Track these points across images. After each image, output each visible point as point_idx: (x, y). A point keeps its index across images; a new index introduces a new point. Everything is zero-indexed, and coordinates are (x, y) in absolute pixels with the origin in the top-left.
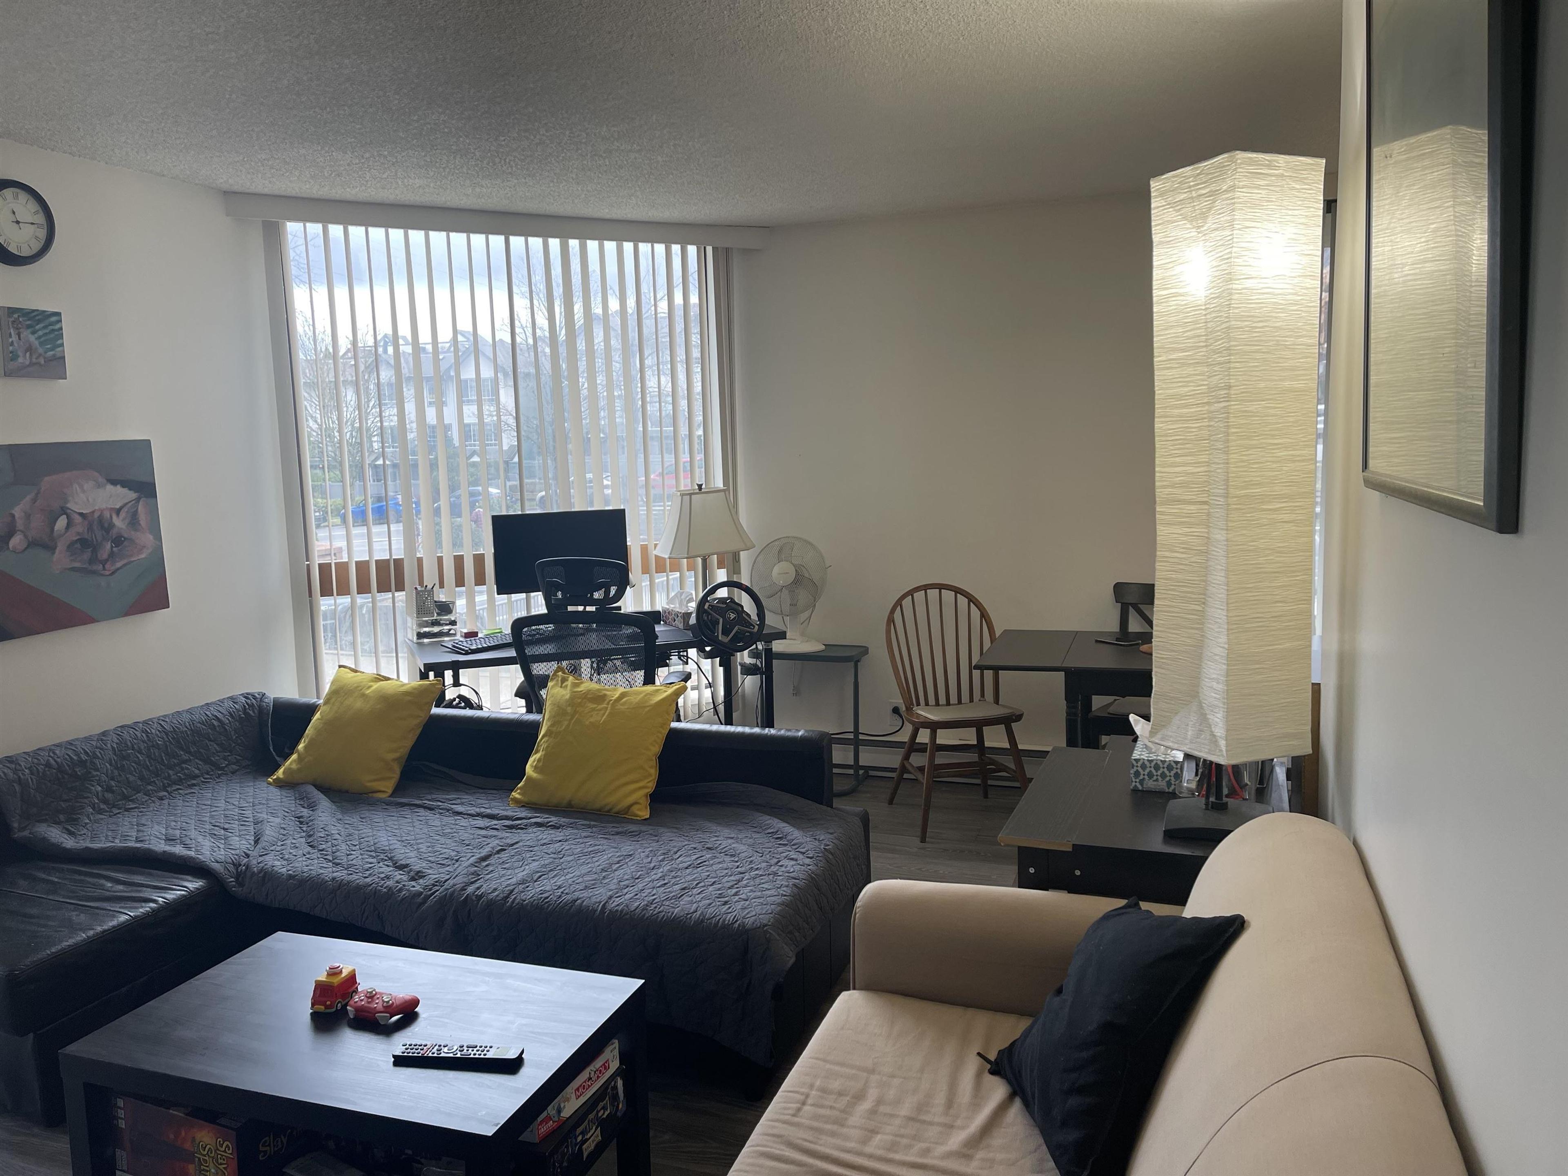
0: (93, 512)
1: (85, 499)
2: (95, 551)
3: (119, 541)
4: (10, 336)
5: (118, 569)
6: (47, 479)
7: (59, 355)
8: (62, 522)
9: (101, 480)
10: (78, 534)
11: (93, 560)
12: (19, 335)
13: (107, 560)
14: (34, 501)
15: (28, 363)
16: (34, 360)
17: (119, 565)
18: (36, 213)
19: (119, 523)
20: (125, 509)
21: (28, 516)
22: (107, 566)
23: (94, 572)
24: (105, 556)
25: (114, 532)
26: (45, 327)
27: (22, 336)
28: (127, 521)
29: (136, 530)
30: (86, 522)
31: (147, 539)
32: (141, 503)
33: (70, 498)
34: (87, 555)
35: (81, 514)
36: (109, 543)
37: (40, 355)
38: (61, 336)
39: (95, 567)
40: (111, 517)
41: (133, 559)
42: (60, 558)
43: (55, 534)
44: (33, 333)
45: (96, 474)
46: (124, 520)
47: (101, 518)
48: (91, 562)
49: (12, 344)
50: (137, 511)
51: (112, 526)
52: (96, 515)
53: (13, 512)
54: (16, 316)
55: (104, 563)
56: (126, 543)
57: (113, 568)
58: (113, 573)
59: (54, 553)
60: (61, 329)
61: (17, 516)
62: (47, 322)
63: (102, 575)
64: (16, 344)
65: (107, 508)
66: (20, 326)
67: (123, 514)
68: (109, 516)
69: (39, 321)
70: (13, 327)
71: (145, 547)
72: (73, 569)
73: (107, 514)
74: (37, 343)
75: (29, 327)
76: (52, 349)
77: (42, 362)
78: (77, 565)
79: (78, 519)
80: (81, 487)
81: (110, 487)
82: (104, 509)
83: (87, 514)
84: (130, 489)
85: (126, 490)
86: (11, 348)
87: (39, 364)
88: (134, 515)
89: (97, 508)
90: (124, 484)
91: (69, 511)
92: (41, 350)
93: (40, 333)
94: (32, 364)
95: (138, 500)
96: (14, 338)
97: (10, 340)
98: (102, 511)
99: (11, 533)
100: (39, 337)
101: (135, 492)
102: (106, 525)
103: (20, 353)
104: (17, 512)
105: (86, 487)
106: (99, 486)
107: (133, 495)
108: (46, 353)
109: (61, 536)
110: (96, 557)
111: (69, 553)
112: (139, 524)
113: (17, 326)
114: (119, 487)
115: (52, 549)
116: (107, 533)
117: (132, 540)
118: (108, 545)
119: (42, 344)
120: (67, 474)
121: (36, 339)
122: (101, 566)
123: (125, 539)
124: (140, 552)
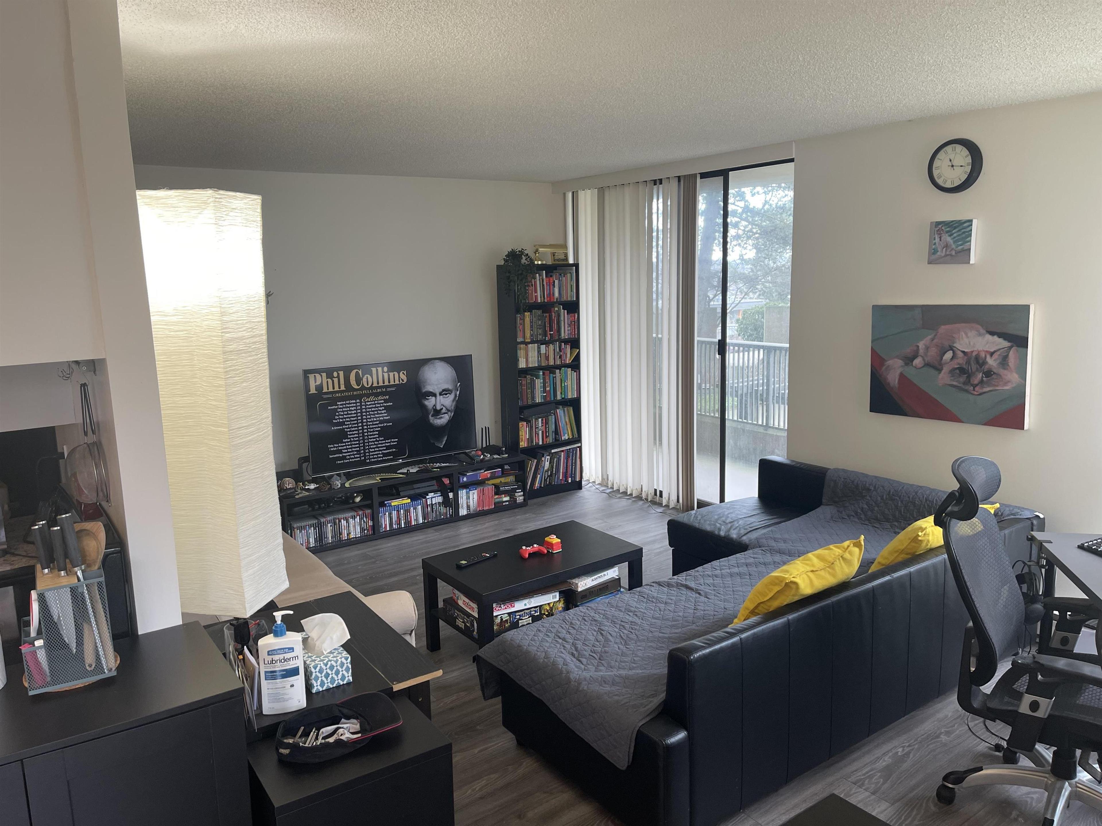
0: (972, 352)
1: (968, 343)
2: (969, 377)
3: (989, 374)
4: (935, 239)
5: (984, 393)
6: (943, 327)
7: (966, 248)
8: (949, 355)
9: (983, 331)
10: (959, 364)
11: (968, 382)
12: (940, 238)
13: (977, 385)
14: (933, 340)
15: (943, 254)
16: (948, 253)
18: (966, 157)
19: (992, 362)
22: (977, 389)
23: (967, 391)
24: (976, 382)
25: (986, 368)
26: (959, 231)
27: (942, 238)
29: (1004, 369)
30: (966, 358)
32: (1012, 349)
33: (957, 341)
35: (963, 352)
36: (981, 374)
37: (953, 249)
38: (970, 235)
39: (967, 387)
40: (986, 356)
41: (997, 388)
42: (944, 377)
43: (943, 361)
44: (950, 236)
45: (980, 327)
46: (995, 360)
47: (977, 357)
48: (964, 383)
49: (935, 244)
50: (1008, 355)
51: (985, 363)
52: (974, 354)
54: (940, 226)
56: (994, 376)
57: (981, 391)
58: (980, 394)
59: (940, 373)
60: (971, 230)
61: (920, 347)
62: (961, 227)
63: (972, 394)
64: (937, 244)
65: (984, 351)
66: (942, 232)
67: (995, 356)
68: (984, 356)
69: (955, 228)
70: (937, 233)
71: (1009, 382)
73: (983, 355)
74: (951, 242)
75: (947, 232)
76: (961, 245)
77: (953, 253)
78: (955, 383)
79: (960, 354)
80: (966, 334)
81: (988, 337)
82: (981, 351)
83: (967, 352)
85: (1001, 340)
86: (934, 246)
87: (951, 255)
88: (1005, 358)
89: (975, 349)
91: (954, 349)
92: (954, 246)
93: (955, 235)
94: (946, 255)
95: (1010, 348)
96: (937, 240)
97: (934, 241)
98: (979, 352)
99: (915, 357)
100: (955, 238)
101: (1009, 342)
102: (981, 362)
103: (939, 250)
104: (921, 345)
105: (970, 334)
106: (980, 335)
107: (1006, 344)
108: (957, 247)
109: (946, 363)
110: (970, 381)
111: (950, 375)
112: (1008, 365)
113: (940, 233)
114: (996, 338)
115: (939, 370)
116: (981, 367)
117: (1000, 376)
118: (980, 375)
119: (954, 242)
120: (957, 325)
121: (952, 239)
122: (972, 388)
123: (994, 373)
124: (1006, 383)
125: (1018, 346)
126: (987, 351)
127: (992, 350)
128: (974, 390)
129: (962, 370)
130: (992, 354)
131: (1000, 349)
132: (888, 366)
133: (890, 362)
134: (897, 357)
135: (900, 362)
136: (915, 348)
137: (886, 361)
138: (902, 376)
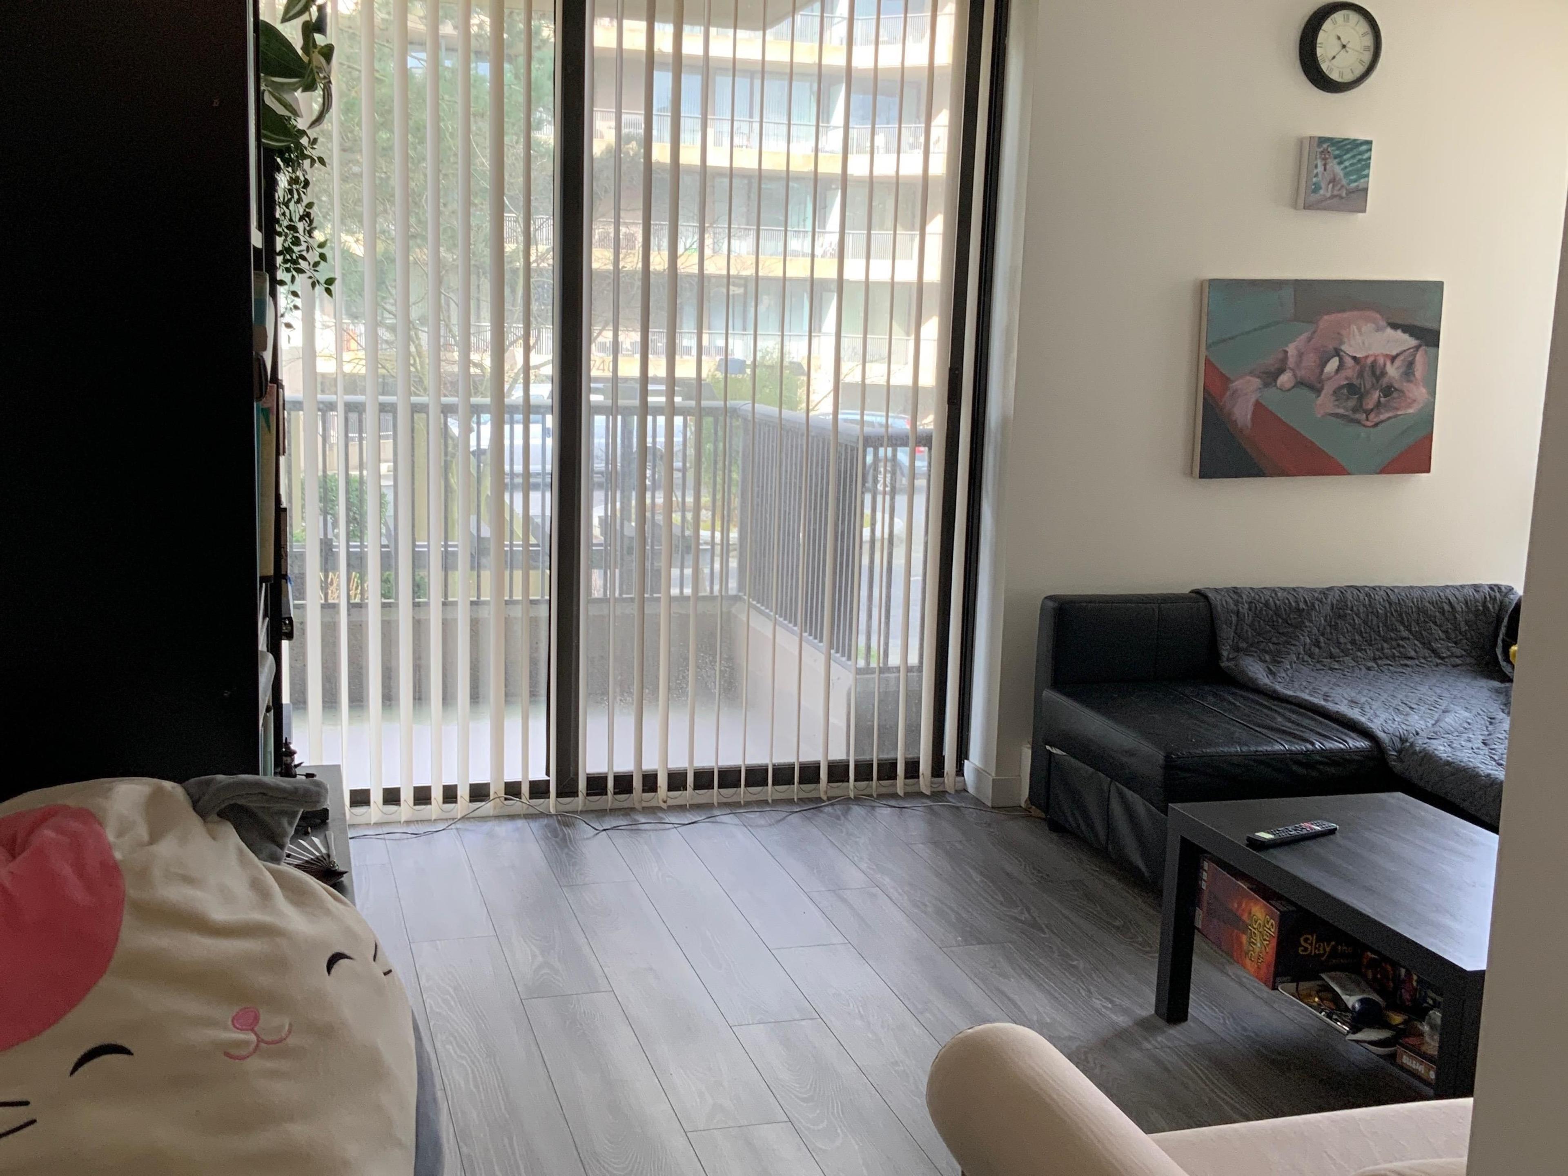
0: (1367, 357)
1: (1361, 342)
2: (1361, 399)
3: (1388, 391)
4: (1316, 167)
5: (1382, 421)
6: (1326, 317)
7: (1361, 187)
8: (1333, 364)
9: (1383, 323)
10: (1347, 378)
11: (1358, 408)
12: (1325, 165)
13: (1372, 410)
15: (1329, 195)
16: (1336, 193)
17: (1382, 417)
18: (1364, 35)
19: (1393, 371)
20: (1401, 358)
21: (1301, 355)
22: (1372, 416)
23: (1358, 422)
24: (1370, 406)
25: (1385, 381)
26: (1354, 157)
27: (1328, 167)
28: (1402, 370)
29: (1409, 381)
30: (1358, 368)
31: (1419, 392)
32: (1420, 352)
33: (1346, 340)
34: (1351, 403)
36: (1378, 392)
37: (1342, 186)
38: (1368, 166)
39: (1358, 416)
40: (1385, 365)
41: (1399, 413)
42: (1325, 403)
43: (1324, 376)
45: (1378, 316)
46: (1398, 368)
47: (1374, 365)
48: (1355, 410)
49: (1317, 175)
50: (1414, 359)
51: (1383, 373)
52: (1370, 360)
53: (1287, 349)
54: (1325, 146)
55: (1368, 413)
56: (1395, 395)
57: (1376, 420)
58: (1376, 425)
59: (1319, 396)
60: (1370, 158)
61: (1290, 354)
62: (1355, 152)
63: (1364, 426)
64: (1320, 176)
65: (1382, 354)
66: (1328, 156)
67: (1398, 362)
68: (1382, 363)
69: (1348, 151)
70: (1321, 158)
71: (1415, 401)
72: (1337, 415)
73: (1381, 361)
74: (1341, 174)
76: (1355, 181)
77: (1344, 195)
78: (1341, 411)
79: (1349, 362)
80: (1360, 330)
81: (1389, 331)
82: (1379, 355)
83: (1360, 358)
84: (1411, 335)
85: (1406, 337)
86: (1314, 180)
88: (1410, 365)
89: (1371, 353)
90: (1408, 329)
91: (1342, 353)
92: (1344, 182)
93: (1347, 163)
94: (1333, 197)
95: (1417, 348)
96: (1320, 169)
97: (1315, 172)
98: (1376, 356)
99: (1281, 371)
100: (1346, 168)
101: (1417, 338)
102: (1378, 373)
103: (1323, 185)
104: (1292, 350)
105: (1364, 329)
106: (1378, 329)
107: (1412, 342)
108: (1349, 184)
109: (1329, 379)
110: (1361, 406)
111: (1334, 398)
112: (1414, 375)
113: (1325, 156)
114: (1399, 332)
115: (1318, 391)
116: (1378, 381)
117: (1403, 392)
118: (1376, 394)
119: (1347, 175)
120: (1346, 315)
121: (1342, 169)
122: (1364, 415)
123: (1396, 390)
124: (1409, 406)
125: (1427, 345)
126: (1387, 356)
127: (1394, 353)
128: (1367, 419)
129: (1352, 389)
130: (1393, 359)
131: (1405, 351)
132: (1235, 391)
133: (1237, 384)
134: (1251, 373)
135: (1257, 382)
136: (1281, 356)
137: (1233, 382)
138: (1258, 405)
